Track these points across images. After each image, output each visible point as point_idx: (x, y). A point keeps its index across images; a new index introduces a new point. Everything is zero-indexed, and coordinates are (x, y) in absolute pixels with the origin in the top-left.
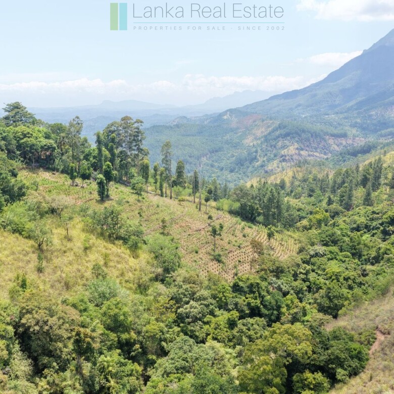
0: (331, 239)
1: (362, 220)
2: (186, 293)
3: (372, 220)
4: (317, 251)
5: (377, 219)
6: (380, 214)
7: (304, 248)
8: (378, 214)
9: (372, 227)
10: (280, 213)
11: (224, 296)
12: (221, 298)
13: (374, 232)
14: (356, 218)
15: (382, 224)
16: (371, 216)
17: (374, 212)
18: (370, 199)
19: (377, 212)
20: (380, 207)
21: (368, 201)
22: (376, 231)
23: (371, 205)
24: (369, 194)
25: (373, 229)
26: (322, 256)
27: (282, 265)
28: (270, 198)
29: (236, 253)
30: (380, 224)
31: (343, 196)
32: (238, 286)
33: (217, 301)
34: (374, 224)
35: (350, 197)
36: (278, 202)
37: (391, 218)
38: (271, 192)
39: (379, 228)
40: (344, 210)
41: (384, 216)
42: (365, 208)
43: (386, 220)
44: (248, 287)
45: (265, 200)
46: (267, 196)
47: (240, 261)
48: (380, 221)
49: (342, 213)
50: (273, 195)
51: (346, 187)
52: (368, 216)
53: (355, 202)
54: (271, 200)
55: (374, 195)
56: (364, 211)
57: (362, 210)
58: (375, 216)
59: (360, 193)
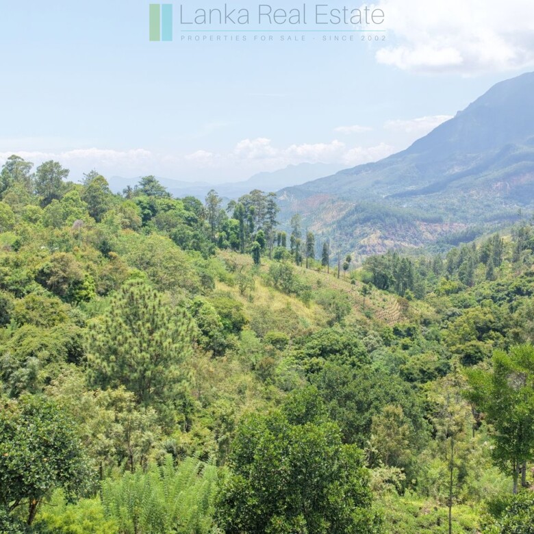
0: (464, 304)
1: (487, 292)
3: (498, 291)
4: (454, 311)
5: (503, 290)
6: (506, 286)
7: (441, 310)
8: (503, 286)
9: (498, 298)
10: (411, 282)
11: (390, 336)
12: (387, 337)
14: (482, 291)
15: (507, 295)
16: (497, 288)
17: (499, 284)
18: (492, 274)
19: (502, 284)
20: (504, 280)
21: (490, 276)
22: (503, 301)
23: (494, 280)
24: (491, 269)
25: (499, 300)
26: (459, 316)
27: (429, 317)
28: (402, 267)
29: (381, 313)
31: (463, 274)
32: (398, 330)
33: (384, 340)
34: (500, 295)
35: (470, 274)
37: (516, 287)
38: (402, 262)
39: (505, 299)
40: (466, 286)
41: (510, 287)
42: (489, 283)
43: (512, 290)
44: (405, 331)
47: (386, 319)
48: (506, 292)
49: (465, 288)
51: (466, 264)
52: (493, 289)
53: (475, 279)
55: (496, 270)
56: (488, 285)
57: (486, 285)
58: (500, 287)
59: (480, 270)
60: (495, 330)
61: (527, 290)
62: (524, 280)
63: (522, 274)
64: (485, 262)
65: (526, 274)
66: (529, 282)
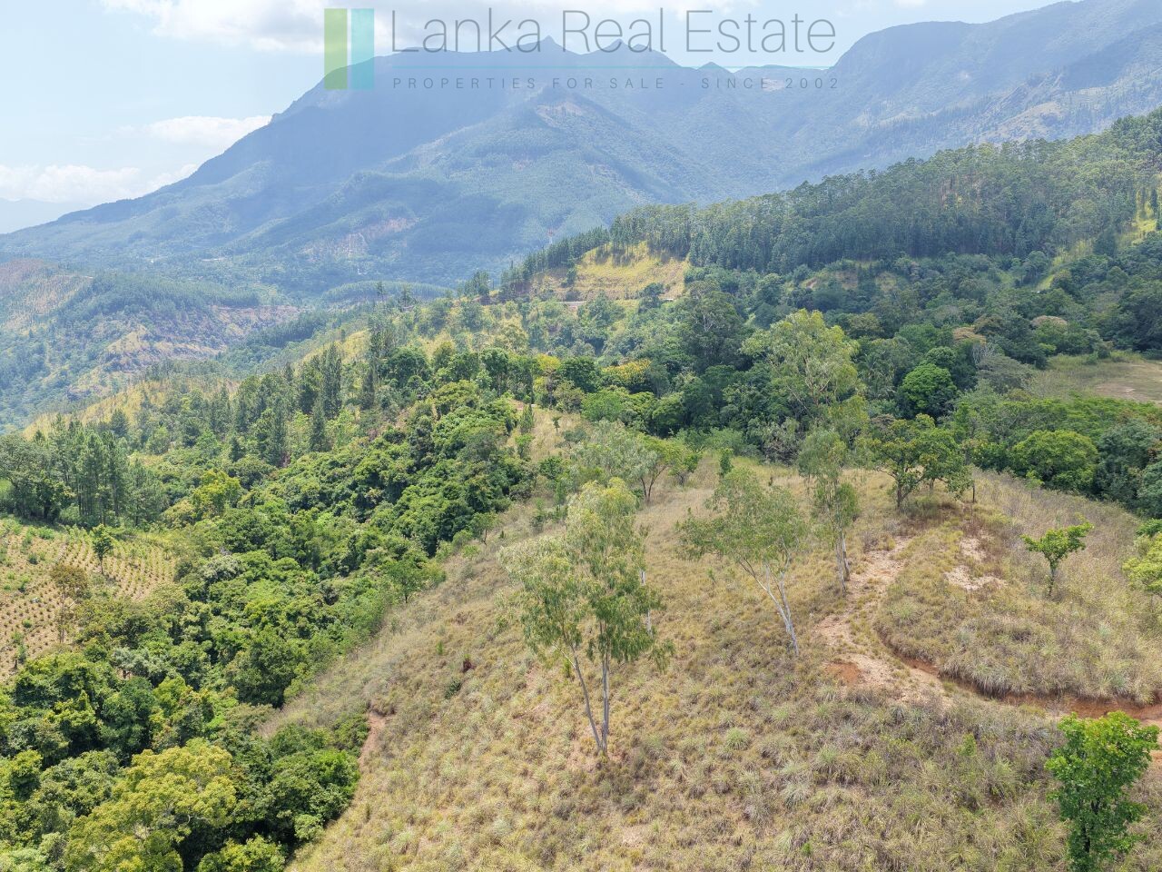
0: (250, 534)
1: (312, 483)
3: (333, 479)
4: (221, 567)
5: (343, 476)
6: (349, 466)
7: (189, 566)
8: (343, 465)
9: (333, 496)
13: (340, 505)
14: (299, 480)
15: (353, 487)
16: (329, 473)
17: (334, 464)
18: (323, 436)
19: (341, 462)
20: (346, 450)
21: (319, 441)
22: (344, 503)
23: (327, 449)
24: (319, 426)
25: (337, 500)
26: (234, 576)
27: (139, 613)
28: (90, 460)
29: (15, 606)
30: (349, 487)
31: (265, 437)
32: (31, 686)
34: (338, 487)
35: (280, 436)
36: (112, 466)
37: (370, 471)
38: (91, 446)
40: (270, 467)
41: (357, 470)
42: (315, 458)
43: (360, 477)
44: (58, 684)
45: (79, 465)
46: (82, 456)
47: (27, 626)
48: (350, 481)
49: (267, 473)
50: (97, 453)
51: (269, 415)
52: (323, 474)
53: (291, 446)
54: (92, 465)
55: (330, 426)
56: (315, 463)
57: (308, 461)
58: (338, 470)
59: (299, 426)
61: (391, 478)
62: (383, 454)
63: (380, 439)
64: (307, 411)
65: (388, 438)
66: (395, 456)
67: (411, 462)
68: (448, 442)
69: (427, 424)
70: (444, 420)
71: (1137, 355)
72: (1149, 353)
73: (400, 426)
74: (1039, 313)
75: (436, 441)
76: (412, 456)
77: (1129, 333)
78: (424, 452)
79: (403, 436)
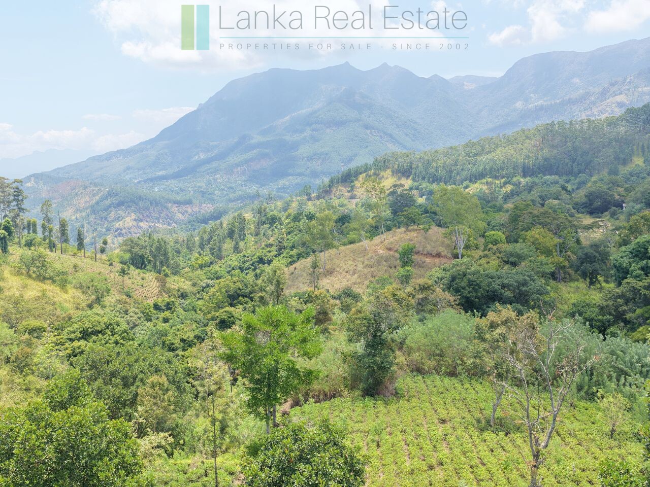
0: (216, 276)
1: (235, 263)
2: (121, 311)
3: (244, 262)
4: (208, 283)
5: (249, 261)
6: (250, 257)
7: (196, 283)
8: (248, 257)
9: (244, 268)
10: (167, 260)
11: (150, 311)
12: (148, 313)
14: (230, 263)
15: (252, 265)
16: (243, 260)
17: (244, 256)
18: (238, 248)
19: (247, 256)
20: (249, 252)
21: (236, 249)
22: (249, 271)
23: (240, 252)
24: (237, 244)
25: (246, 270)
26: (212, 287)
28: (157, 247)
29: (141, 291)
31: (214, 249)
32: (158, 305)
33: (145, 316)
34: (246, 265)
35: (220, 249)
36: (165, 250)
37: (259, 258)
39: (250, 268)
40: (217, 260)
41: (254, 257)
42: (236, 255)
43: (255, 260)
44: (165, 306)
46: (154, 246)
47: (146, 297)
48: (251, 263)
49: (216, 262)
50: (160, 245)
51: (215, 240)
52: (240, 260)
53: (224, 253)
54: (159, 249)
55: (241, 244)
56: (236, 257)
57: (234, 257)
58: (246, 258)
59: (228, 245)
60: (244, 296)
61: (268, 259)
62: (264, 251)
63: (263, 246)
64: (231, 238)
65: (266, 246)
66: (270, 252)
67: (276, 253)
68: (291, 245)
69: (282, 239)
70: (289, 237)
71: (588, 216)
72: (594, 215)
73: (271, 240)
74: (549, 198)
75: (286, 245)
76: (276, 251)
77: (586, 207)
78: (280, 249)
79: (272, 245)
